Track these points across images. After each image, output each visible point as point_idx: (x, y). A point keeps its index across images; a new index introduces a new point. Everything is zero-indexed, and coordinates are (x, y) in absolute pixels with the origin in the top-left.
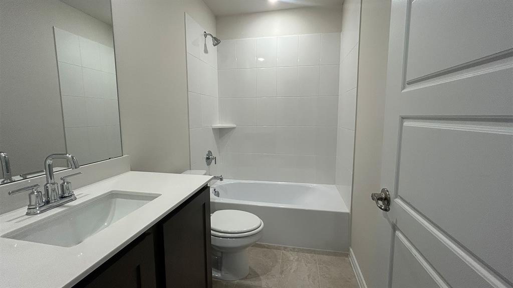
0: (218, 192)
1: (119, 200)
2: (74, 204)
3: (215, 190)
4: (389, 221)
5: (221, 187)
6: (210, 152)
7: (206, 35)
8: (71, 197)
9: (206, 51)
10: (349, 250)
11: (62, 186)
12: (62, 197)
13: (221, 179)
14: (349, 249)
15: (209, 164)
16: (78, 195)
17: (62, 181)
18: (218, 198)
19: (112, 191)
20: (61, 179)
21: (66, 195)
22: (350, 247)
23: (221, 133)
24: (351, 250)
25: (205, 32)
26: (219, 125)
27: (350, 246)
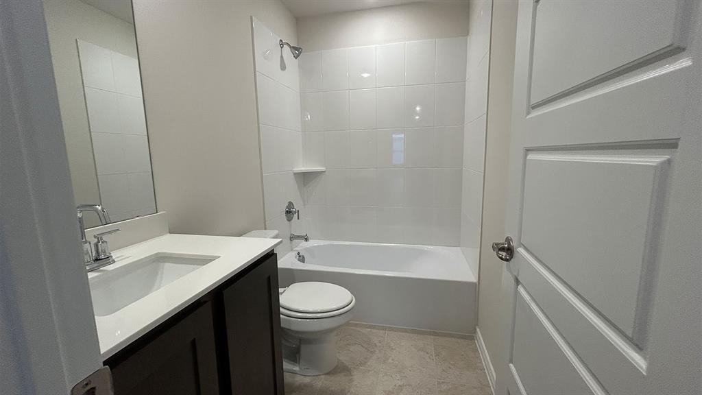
0: (303, 256)
1: (167, 265)
2: (111, 269)
3: (299, 254)
4: (512, 274)
5: (306, 249)
6: (290, 203)
7: (282, 44)
8: (108, 260)
9: (283, 67)
10: (475, 332)
11: (96, 245)
12: (97, 260)
13: (306, 240)
14: (475, 330)
15: (289, 220)
16: (118, 257)
17: (96, 240)
18: (302, 263)
19: (156, 254)
20: (95, 237)
21: (101, 257)
22: (477, 327)
23: (305, 178)
24: (478, 330)
25: (281, 41)
26: (302, 168)
27: (477, 325)
